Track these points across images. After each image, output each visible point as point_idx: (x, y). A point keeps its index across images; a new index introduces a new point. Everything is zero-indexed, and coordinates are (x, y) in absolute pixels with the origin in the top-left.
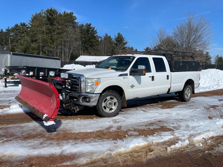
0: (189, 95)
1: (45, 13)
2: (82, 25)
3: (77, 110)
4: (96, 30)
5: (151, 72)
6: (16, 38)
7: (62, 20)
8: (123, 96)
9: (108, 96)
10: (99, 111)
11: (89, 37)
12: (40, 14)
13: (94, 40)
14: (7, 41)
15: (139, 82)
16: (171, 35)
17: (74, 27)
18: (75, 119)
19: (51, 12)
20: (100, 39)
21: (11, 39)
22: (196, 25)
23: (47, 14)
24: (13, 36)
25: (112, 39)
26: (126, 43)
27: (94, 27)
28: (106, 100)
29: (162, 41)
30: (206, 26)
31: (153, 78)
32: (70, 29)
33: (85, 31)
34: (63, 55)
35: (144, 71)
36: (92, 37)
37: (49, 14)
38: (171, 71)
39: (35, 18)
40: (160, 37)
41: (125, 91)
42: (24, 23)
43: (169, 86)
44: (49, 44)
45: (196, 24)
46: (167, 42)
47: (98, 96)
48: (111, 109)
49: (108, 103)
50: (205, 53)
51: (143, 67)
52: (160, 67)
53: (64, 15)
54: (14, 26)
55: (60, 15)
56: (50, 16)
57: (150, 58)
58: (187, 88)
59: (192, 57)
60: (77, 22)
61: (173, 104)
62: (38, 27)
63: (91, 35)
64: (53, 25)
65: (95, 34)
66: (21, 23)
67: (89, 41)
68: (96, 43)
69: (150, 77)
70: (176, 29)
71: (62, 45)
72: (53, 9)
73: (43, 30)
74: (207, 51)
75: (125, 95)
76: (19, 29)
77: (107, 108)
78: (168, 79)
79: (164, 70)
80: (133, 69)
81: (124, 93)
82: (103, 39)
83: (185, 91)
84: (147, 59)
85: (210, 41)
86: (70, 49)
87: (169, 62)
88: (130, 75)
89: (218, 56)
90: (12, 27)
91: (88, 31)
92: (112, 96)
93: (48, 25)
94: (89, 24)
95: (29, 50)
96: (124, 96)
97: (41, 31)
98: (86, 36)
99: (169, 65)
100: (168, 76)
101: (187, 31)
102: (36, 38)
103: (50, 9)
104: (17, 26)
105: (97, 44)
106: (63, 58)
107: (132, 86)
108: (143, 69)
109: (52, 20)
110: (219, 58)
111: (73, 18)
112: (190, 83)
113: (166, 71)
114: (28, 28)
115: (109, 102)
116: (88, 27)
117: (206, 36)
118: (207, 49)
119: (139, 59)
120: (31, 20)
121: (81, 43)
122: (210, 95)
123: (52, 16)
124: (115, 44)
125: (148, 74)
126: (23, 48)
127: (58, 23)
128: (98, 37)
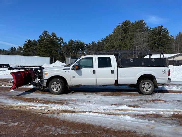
1: (121, 25)
4: (168, 30)
9: (55, 82)
12: (118, 26)
19: (126, 23)
23: (123, 25)
27: (166, 28)
31: (94, 72)
34: (134, 56)
36: (164, 37)
39: (116, 30)
43: (115, 79)
55: (133, 24)
57: (95, 57)
64: (127, 33)
67: (160, 41)
69: (91, 71)
78: (113, 73)
84: (92, 58)
88: (72, 69)
90: (105, 39)
91: (159, 33)
93: (123, 34)
94: (160, 26)
98: (157, 37)
103: (125, 21)
107: (74, 77)
109: (126, 29)
111: (143, 24)
113: (111, 67)
116: (159, 29)
123: (126, 26)
128: (170, 36)
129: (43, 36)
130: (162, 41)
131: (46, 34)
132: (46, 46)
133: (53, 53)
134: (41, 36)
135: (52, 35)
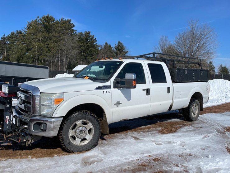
0: (197, 112)
1: (41, 20)
2: (81, 33)
3: (30, 141)
4: (95, 38)
5: (146, 83)
6: (11, 46)
7: (59, 27)
8: (104, 118)
9: (78, 119)
10: (63, 144)
11: (88, 45)
12: (36, 21)
13: (93, 49)
14: (3, 50)
15: (128, 97)
16: (173, 43)
17: (72, 35)
18: (24, 158)
19: (48, 19)
20: (100, 48)
21: (7, 47)
22: (200, 33)
23: (43, 21)
24: (9, 44)
25: (112, 48)
26: (127, 52)
27: (94, 36)
28: (76, 125)
29: (163, 50)
30: (210, 34)
31: (148, 91)
32: (67, 37)
33: (83, 39)
34: (60, 65)
35: (134, 82)
36: (92, 45)
37: (46, 21)
38: (174, 81)
39: (31, 25)
40: (162, 46)
41: (105, 111)
42: (20, 31)
43: (171, 102)
44: (45, 52)
45: (199, 31)
46: (169, 51)
47: (60, 121)
48: (83, 140)
49: (78, 131)
50: (208, 62)
51: (132, 76)
52: (158, 76)
53: (61, 22)
54: (10, 34)
55: (57, 22)
56: (46, 23)
57: (145, 64)
58: (194, 103)
59: (198, 64)
60: (75, 30)
61: (176, 125)
62: (34, 35)
63: (90, 43)
64: (50, 32)
65: (94, 42)
66: (17, 31)
67: (88, 50)
68: (95, 52)
69: (145, 90)
70: (179, 37)
71: (59, 53)
72: (49, 16)
73: (38, 38)
74: (211, 60)
75: (106, 116)
76: (15, 38)
77: (77, 138)
78: (170, 93)
79: (163, 80)
80: (119, 79)
81: (105, 115)
82: (103, 48)
83: (192, 107)
84: (140, 65)
85: (214, 50)
86: (67, 57)
87: (170, 70)
88: (115, 87)
89: (221, 66)
90: (8, 35)
91: (87, 39)
92: (85, 119)
93: (44, 33)
94: (88, 32)
95: (22, 59)
96: (106, 118)
97: (37, 38)
98: (85, 44)
99: (170, 74)
100: (169, 89)
101: (190, 39)
102: (31, 47)
104: (13, 34)
105: (97, 53)
106: (60, 67)
107: (118, 104)
108: (132, 79)
109: (49, 27)
110: (223, 68)
111: (71, 26)
112: (197, 97)
113: (167, 82)
114: (23, 36)
115: (80, 128)
116: (87, 35)
117: (209, 44)
118: (211, 58)
119: (128, 65)
120: (26, 27)
121: (79, 51)
122: (220, 110)
123: (49, 23)
124: (115, 53)
125: (140, 87)
126: (16, 56)
127: (54, 30)
128: (98, 45)
130: (89, 50)
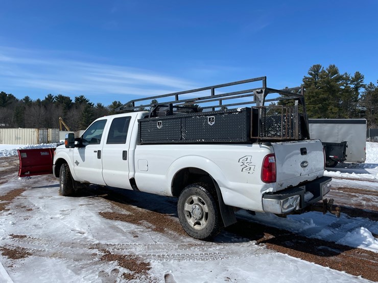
129: (310, 78)
131: (318, 71)
132: (313, 97)
133: (329, 111)
134: (306, 78)
135: (329, 73)
